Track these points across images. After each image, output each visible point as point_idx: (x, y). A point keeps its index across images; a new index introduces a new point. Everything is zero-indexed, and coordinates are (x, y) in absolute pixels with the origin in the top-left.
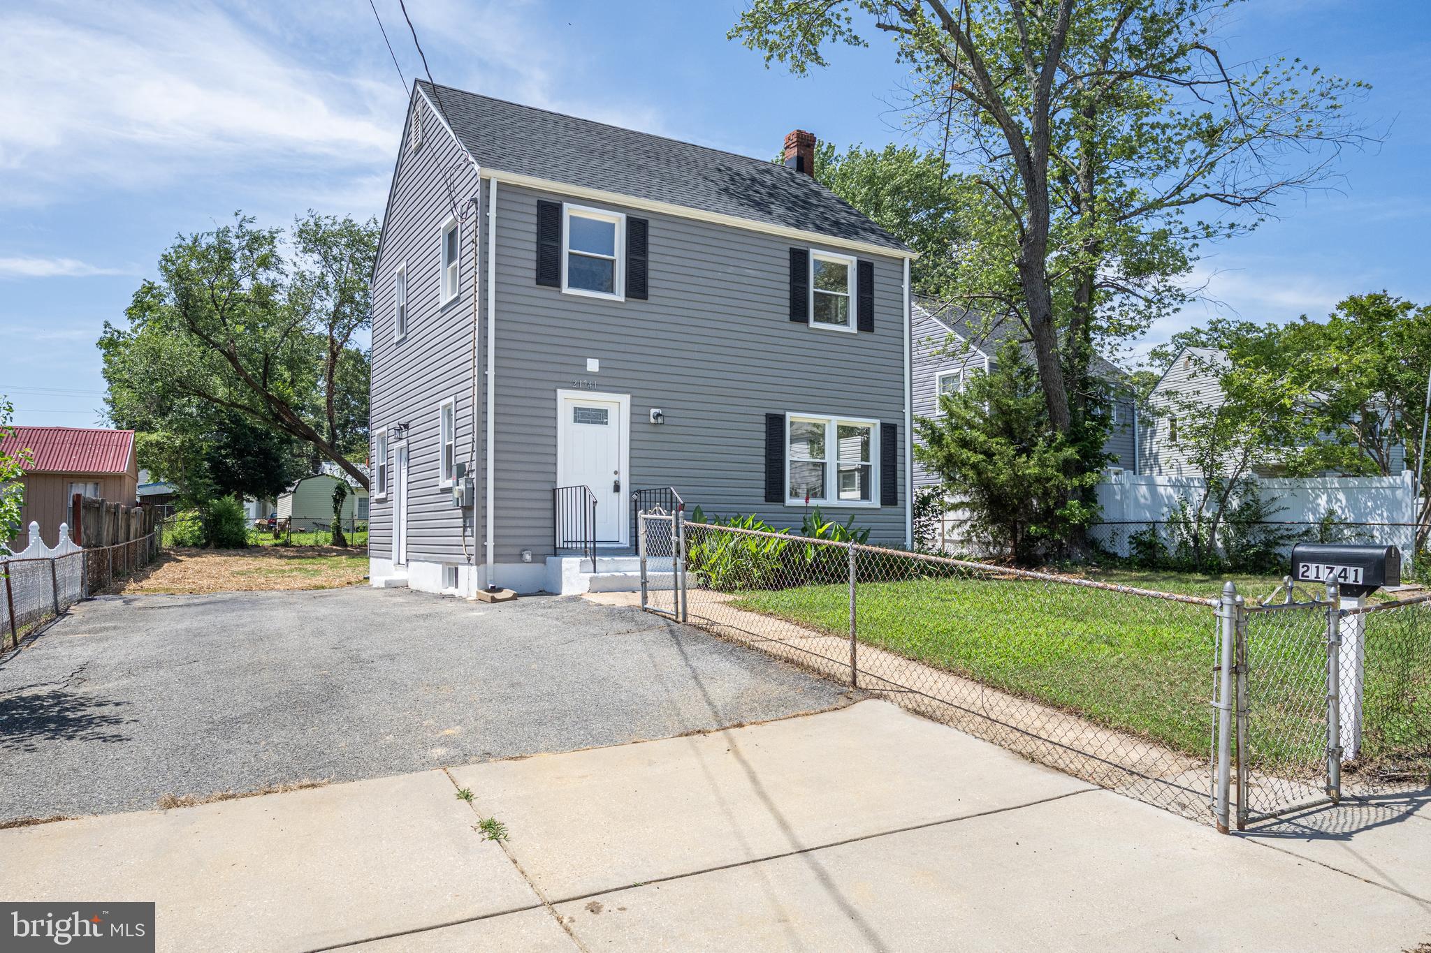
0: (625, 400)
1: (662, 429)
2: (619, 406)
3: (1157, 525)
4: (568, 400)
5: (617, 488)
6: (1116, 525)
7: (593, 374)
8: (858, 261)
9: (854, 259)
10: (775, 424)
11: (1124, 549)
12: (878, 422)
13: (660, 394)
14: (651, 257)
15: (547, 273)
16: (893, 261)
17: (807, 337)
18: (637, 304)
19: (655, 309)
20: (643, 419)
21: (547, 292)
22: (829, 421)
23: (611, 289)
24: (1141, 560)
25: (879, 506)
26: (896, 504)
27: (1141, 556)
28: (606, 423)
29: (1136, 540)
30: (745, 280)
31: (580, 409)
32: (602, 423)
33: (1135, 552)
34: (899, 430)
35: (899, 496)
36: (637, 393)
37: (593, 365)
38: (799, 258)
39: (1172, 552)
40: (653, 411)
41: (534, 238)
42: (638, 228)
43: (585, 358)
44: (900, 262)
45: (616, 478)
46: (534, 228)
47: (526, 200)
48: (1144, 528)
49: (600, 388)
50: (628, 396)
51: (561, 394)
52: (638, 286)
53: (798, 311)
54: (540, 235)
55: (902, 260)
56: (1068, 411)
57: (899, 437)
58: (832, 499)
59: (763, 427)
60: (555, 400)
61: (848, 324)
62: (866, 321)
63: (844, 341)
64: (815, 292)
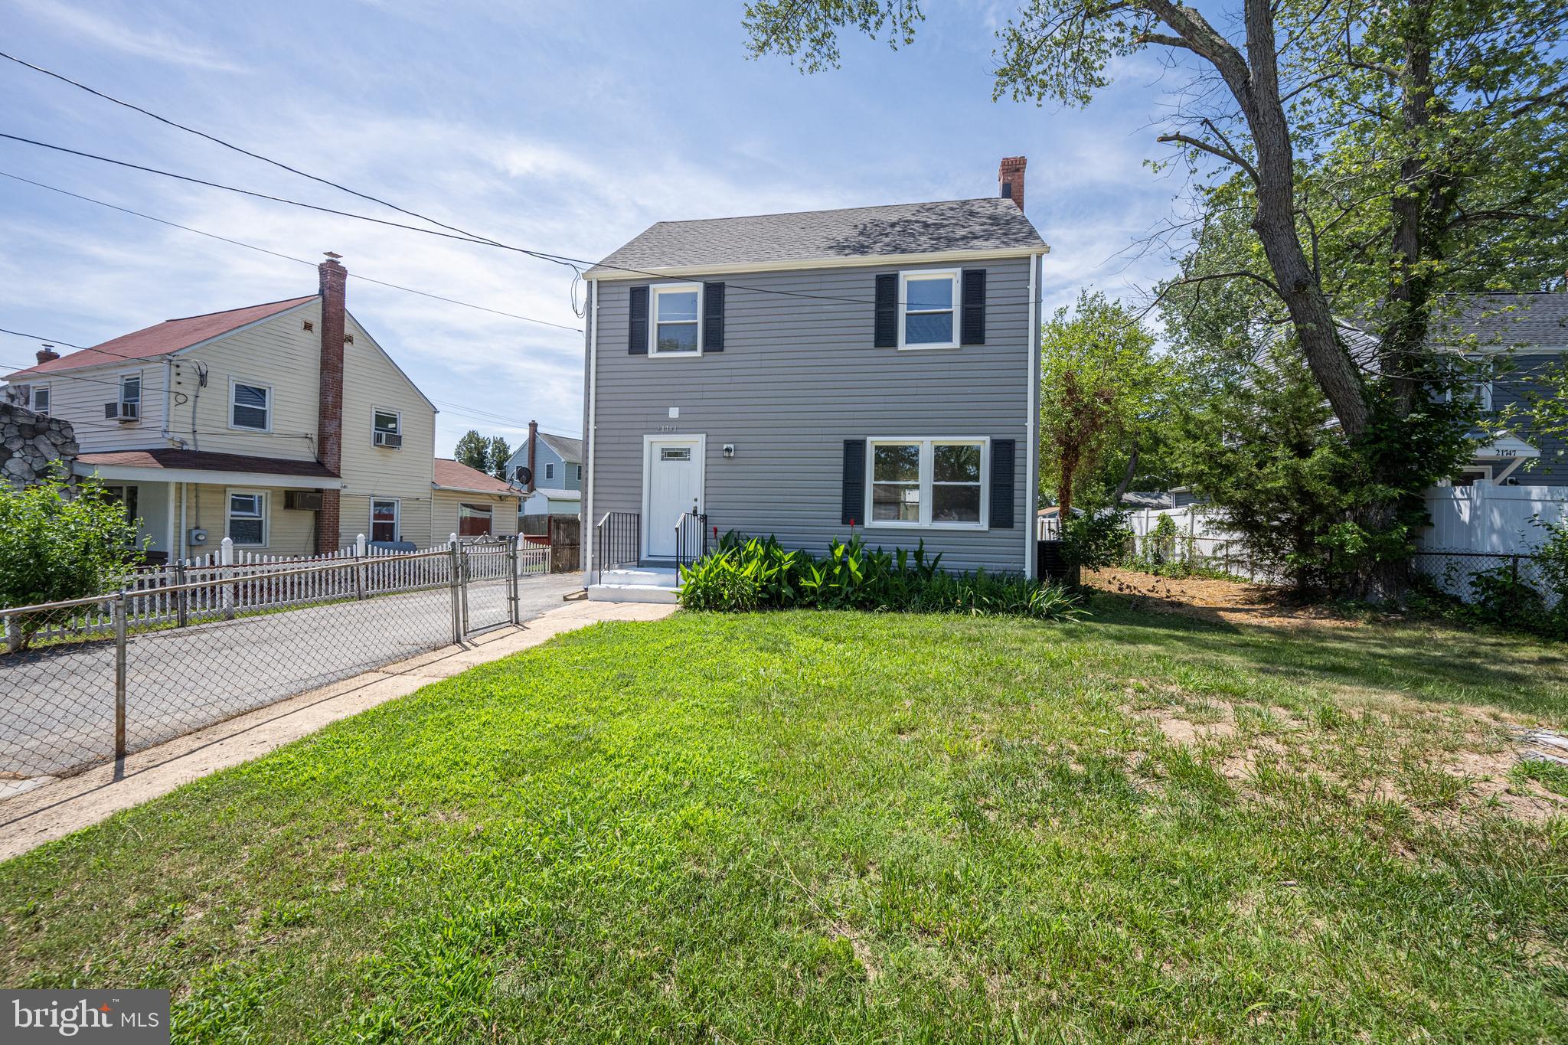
0: (701, 438)
1: (735, 461)
2: (696, 443)
3: (1519, 561)
4: (653, 444)
5: (695, 511)
7: (674, 420)
8: (964, 272)
9: (958, 271)
10: (854, 451)
12: (987, 439)
13: (731, 431)
14: (727, 313)
15: (637, 343)
16: (1017, 262)
17: (896, 360)
18: (713, 356)
19: (733, 357)
20: (717, 454)
21: (638, 359)
22: (923, 442)
23: (692, 348)
25: (986, 527)
26: (1011, 526)
28: (688, 459)
30: (823, 317)
31: (666, 449)
32: (685, 460)
33: (1481, 598)
34: (1018, 446)
35: (1017, 518)
36: (712, 431)
37: (674, 413)
38: (886, 285)
40: (725, 446)
41: (627, 318)
42: (715, 292)
43: (668, 407)
44: (1025, 261)
45: (695, 504)
46: (628, 310)
47: (622, 289)
48: (1499, 563)
49: (681, 430)
50: (704, 436)
51: (647, 439)
52: (714, 341)
53: (885, 336)
54: (632, 315)
55: (1029, 258)
56: (1361, 402)
57: (1018, 453)
58: (925, 520)
59: (841, 454)
60: (642, 443)
61: (950, 340)
62: (974, 332)
63: (930, 359)
64: (907, 314)
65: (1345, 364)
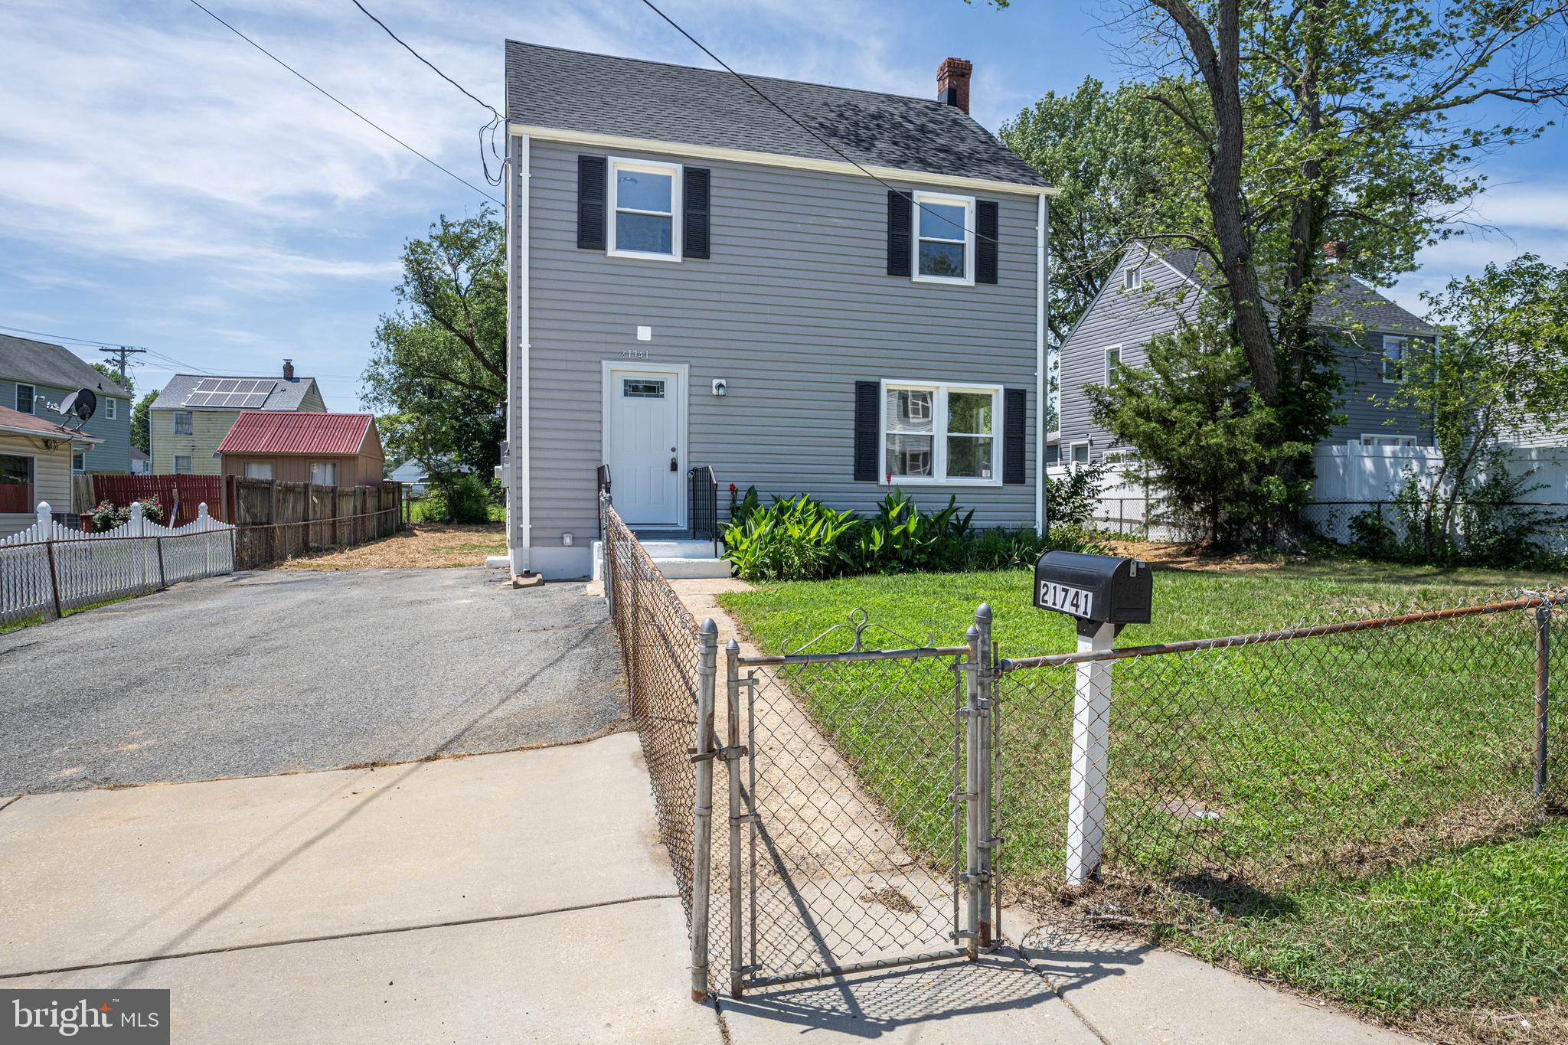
0: (683, 370)
1: (724, 401)
2: (676, 378)
3: (1383, 505)
4: (614, 373)
5: (674, 467)
6: (1335, 506)
7: (644, 344)
8: (977, 202)
9: (972, 200)
10: (867, 395)
11: (1344, 534)
12: (1001, 388)
13: (726, 363)
14: (713, 211)
15: (591, 234)
16: (1024, 199)
17: (911, 292)
18: (696, 264)
19: (720, 268)
20: (703, 391)
21: (591, 256)
22: (938, 388)
23: (668, 249)
24: (1361, 549)
25: (1000, 483)
26: (1023, 482)
27: (1362, 543)
28: (662, 396)
29: (1358, 523)
30: (830, 231)
31: (631, 382)
32: (658, 396)
33: (1355, 538)
34: (1029, 397)
35: (1028, 473)
36: (695, 362)
37: (644, 333)
38: (899, 204)
39: (1400, 538)
40: (715, 382)
41: (575, 197)
42: (697, 181)
43: (635, 326)
44: (1034, 200)
45: (673, 455)
46: (575, 187)
47: (565, 156)
48: (1368, 508)
49: (652, 358)
50: (686, 366)
51: (607, 366)
52: (697, 244)
53: (898, 263)
54: (583, 193)
55: (1038, 197)
56: (1275, 369)
57: (1029, 405)
58: (940, 476)
59: (852, 397)
60: (600, 372)
61: (962, 275)
62: (987, 271)
63: (957, 296)
64: (920, 241)
65: (1266, 334)
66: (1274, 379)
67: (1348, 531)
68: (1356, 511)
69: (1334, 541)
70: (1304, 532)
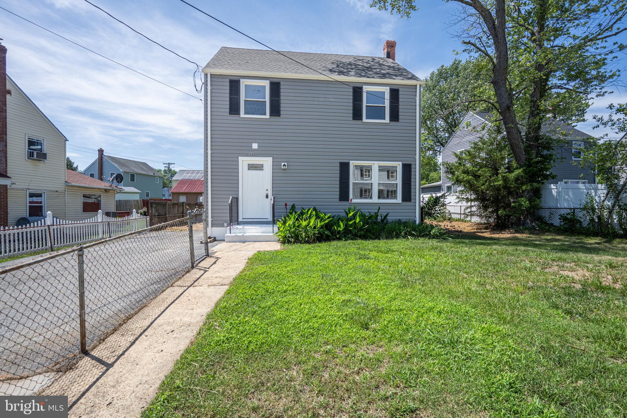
0: (270, 159)
1: (286, 171)
2: (267, 162)
3: (576, 210)
4: (244, 162)
5: (267, 197)
6: (553, 210)
7: (255, 150)
8: (390, 89)
9: (388, 88)
10: (344, 168)
11: (557, 222)
12: (401, 163)
13: (286, 156)
14: (282, 98)
15: (234, 109)
16: (410, 87)
17: (362, 126)
18: (275, 119)
19: (285, 120)
20: (278, 167)
21: (234, 117)
22: (374, 164)
23: (265, 114)
24: (565, 228)
25: (400, 202)
26: (410, 201)
27: (566, 226)
28: (263, 170)
29: (563, 218)
30: (329, 103)
31: (251, 164)
32: (261, 170)
33: (562, 223)
34: (413, 166)
35: (412, 197)
36: (274, 156)
37: (255, 146)
38: (357, 92)
39: (585, 224)
40: (283, 164)
41: (228, 95)
42: (275, 86)
43: (252, 143)
45: (267, 192)
46: (228, 91)
47: (224, 80)
48: (569, 211)
49: (258, 155)
50: (271, 158)
51: (241, 159)
52: (275, 111)
53: (357, 115)
54: (231, 94)
55: (416, 86)
56: (524, 153)
57: (413, 170)
58: (375, 199)
59: (338, 168)
60: (238, 161)
61: (384, 119)
62: (395, 116)
63: (381, 127)
64: (366, 106)
65: (520, 138)
66: (524, 157)
67: (559, 221)
68: (563, 212)
69: (552, 224)
70: (538, 220)
